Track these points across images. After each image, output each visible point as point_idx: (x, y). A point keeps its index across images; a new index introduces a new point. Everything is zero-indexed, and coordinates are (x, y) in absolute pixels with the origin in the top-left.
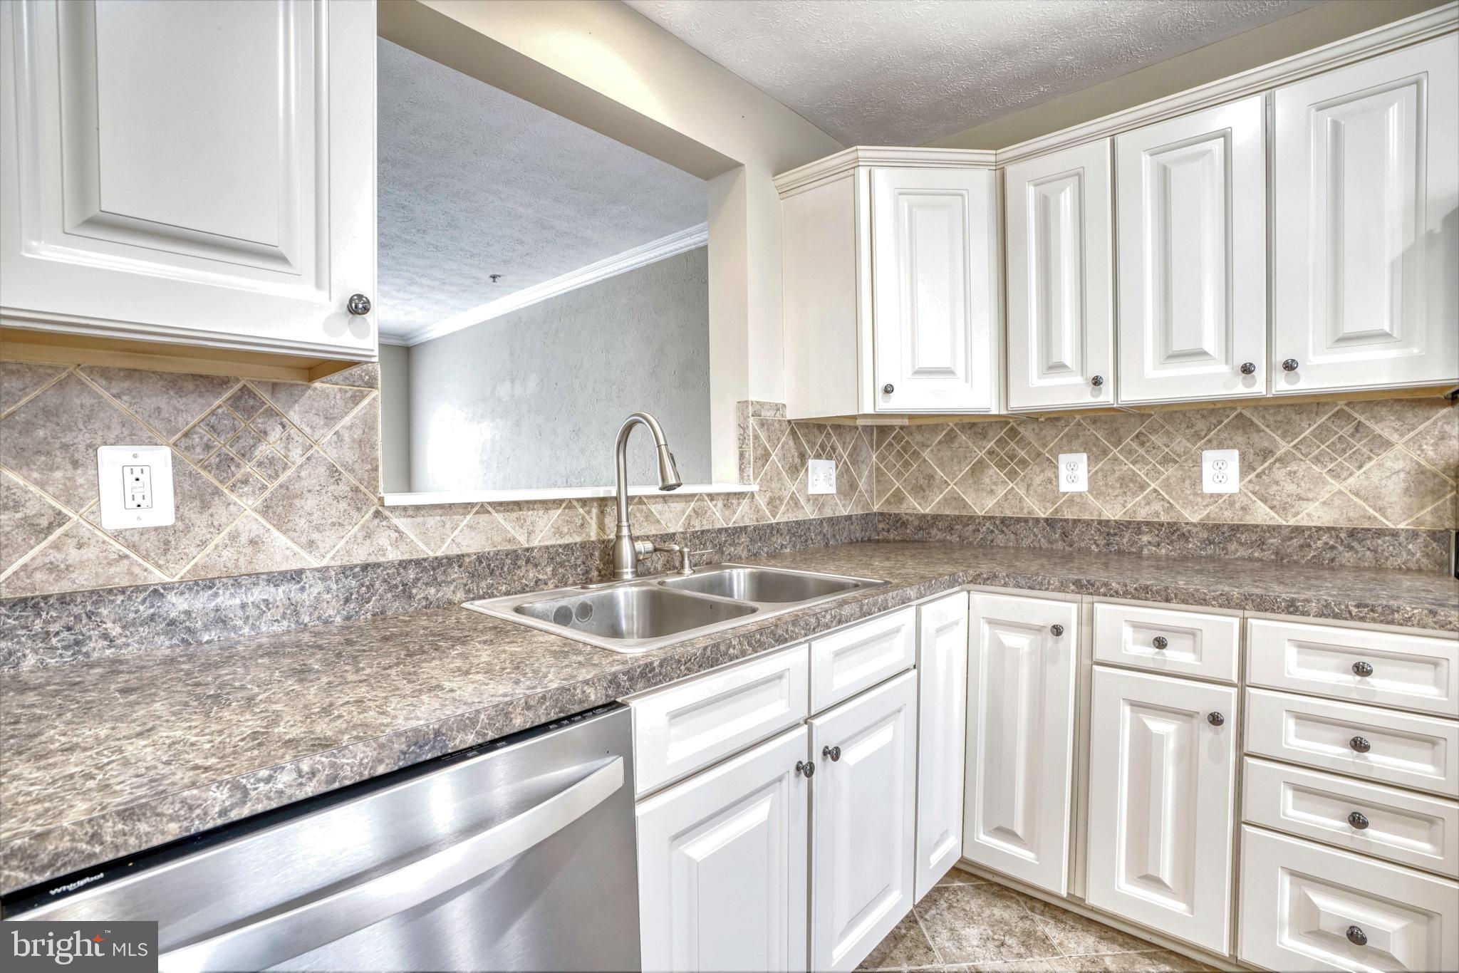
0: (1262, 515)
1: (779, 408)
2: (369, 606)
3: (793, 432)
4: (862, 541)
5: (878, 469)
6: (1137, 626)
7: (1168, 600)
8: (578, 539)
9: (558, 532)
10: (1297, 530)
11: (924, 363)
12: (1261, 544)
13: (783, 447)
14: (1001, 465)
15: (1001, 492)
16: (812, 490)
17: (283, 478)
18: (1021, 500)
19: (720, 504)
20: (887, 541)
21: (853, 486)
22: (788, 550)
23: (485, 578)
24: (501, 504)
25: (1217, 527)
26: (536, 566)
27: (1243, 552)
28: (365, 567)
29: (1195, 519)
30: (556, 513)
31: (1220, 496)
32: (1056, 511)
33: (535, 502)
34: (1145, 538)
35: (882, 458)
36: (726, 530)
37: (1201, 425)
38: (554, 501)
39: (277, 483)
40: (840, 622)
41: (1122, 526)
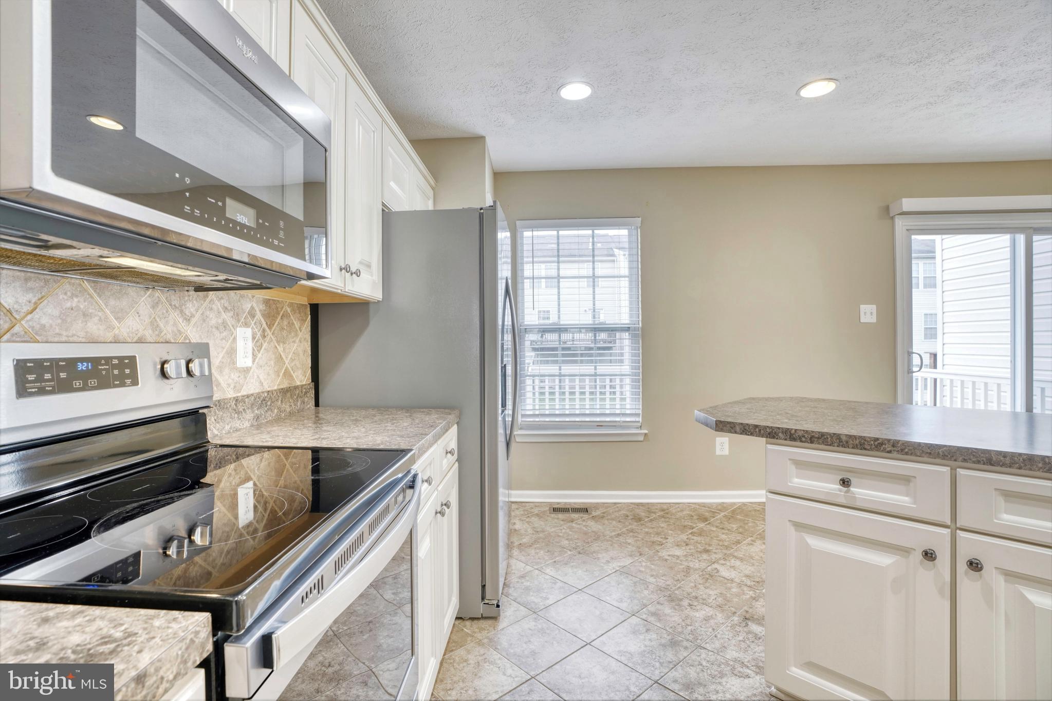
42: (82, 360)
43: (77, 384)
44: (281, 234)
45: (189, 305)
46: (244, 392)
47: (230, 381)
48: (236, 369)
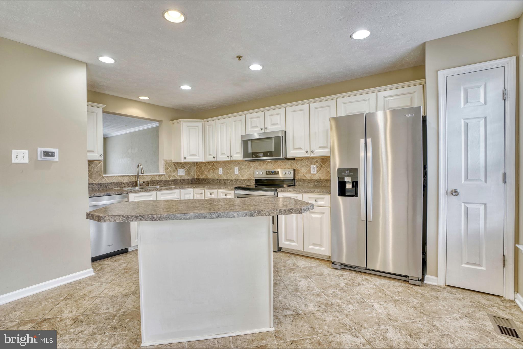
0: (241, 177)
1: (170, 160)
2: (101, 188)
3: (174, 164)
4: (191, 183)
5: (196, 170)
6: (209, 192)
7: (211, 188)
8: (131, 181)
9: (128, 180)
10: (243, 179)
11: (191, 154)
12: (240, 182)
13: (172, 167)
14: (212, 170)
15: (212, 174)
16: (178, 174)
17: (91, 172)
18: (215, 176)
19: (158, 176)
20: (197, 183)
21: (189, 174)
22: (173, 184)
23: (117, 186)
24: (119, 176)
25: (236, 179)
26: (125, 184)
27: (238, 183)
28: (101, 183)
29: (234, 178)
30: (128, 177)
31: (236, 174)
32: (219, 177)
33: (124, 176)
34: (228, 181)
35: (196, 168)
36: (159, 180)
37: (234, 163)
38: (128, 176)
39: (90, 173)
40: (162, 190)
41: (226, 179)
42: (273, 171)
43: (272, 174)
44: (268, 155)
45: (298, 162)
46: (313, 179)
47: (309, 176)
48: (311, 174)
